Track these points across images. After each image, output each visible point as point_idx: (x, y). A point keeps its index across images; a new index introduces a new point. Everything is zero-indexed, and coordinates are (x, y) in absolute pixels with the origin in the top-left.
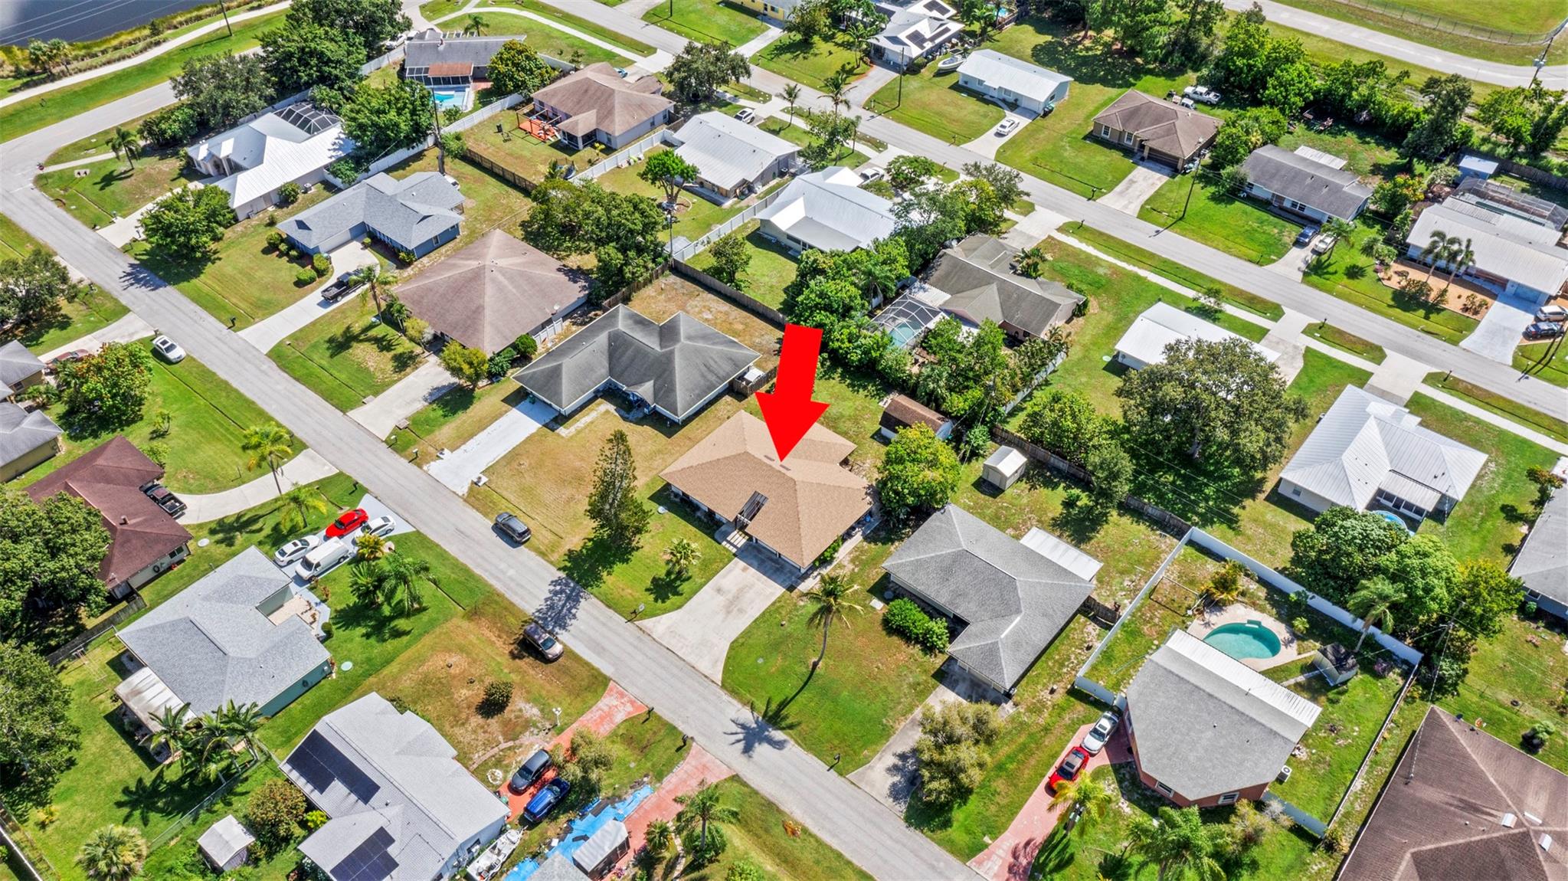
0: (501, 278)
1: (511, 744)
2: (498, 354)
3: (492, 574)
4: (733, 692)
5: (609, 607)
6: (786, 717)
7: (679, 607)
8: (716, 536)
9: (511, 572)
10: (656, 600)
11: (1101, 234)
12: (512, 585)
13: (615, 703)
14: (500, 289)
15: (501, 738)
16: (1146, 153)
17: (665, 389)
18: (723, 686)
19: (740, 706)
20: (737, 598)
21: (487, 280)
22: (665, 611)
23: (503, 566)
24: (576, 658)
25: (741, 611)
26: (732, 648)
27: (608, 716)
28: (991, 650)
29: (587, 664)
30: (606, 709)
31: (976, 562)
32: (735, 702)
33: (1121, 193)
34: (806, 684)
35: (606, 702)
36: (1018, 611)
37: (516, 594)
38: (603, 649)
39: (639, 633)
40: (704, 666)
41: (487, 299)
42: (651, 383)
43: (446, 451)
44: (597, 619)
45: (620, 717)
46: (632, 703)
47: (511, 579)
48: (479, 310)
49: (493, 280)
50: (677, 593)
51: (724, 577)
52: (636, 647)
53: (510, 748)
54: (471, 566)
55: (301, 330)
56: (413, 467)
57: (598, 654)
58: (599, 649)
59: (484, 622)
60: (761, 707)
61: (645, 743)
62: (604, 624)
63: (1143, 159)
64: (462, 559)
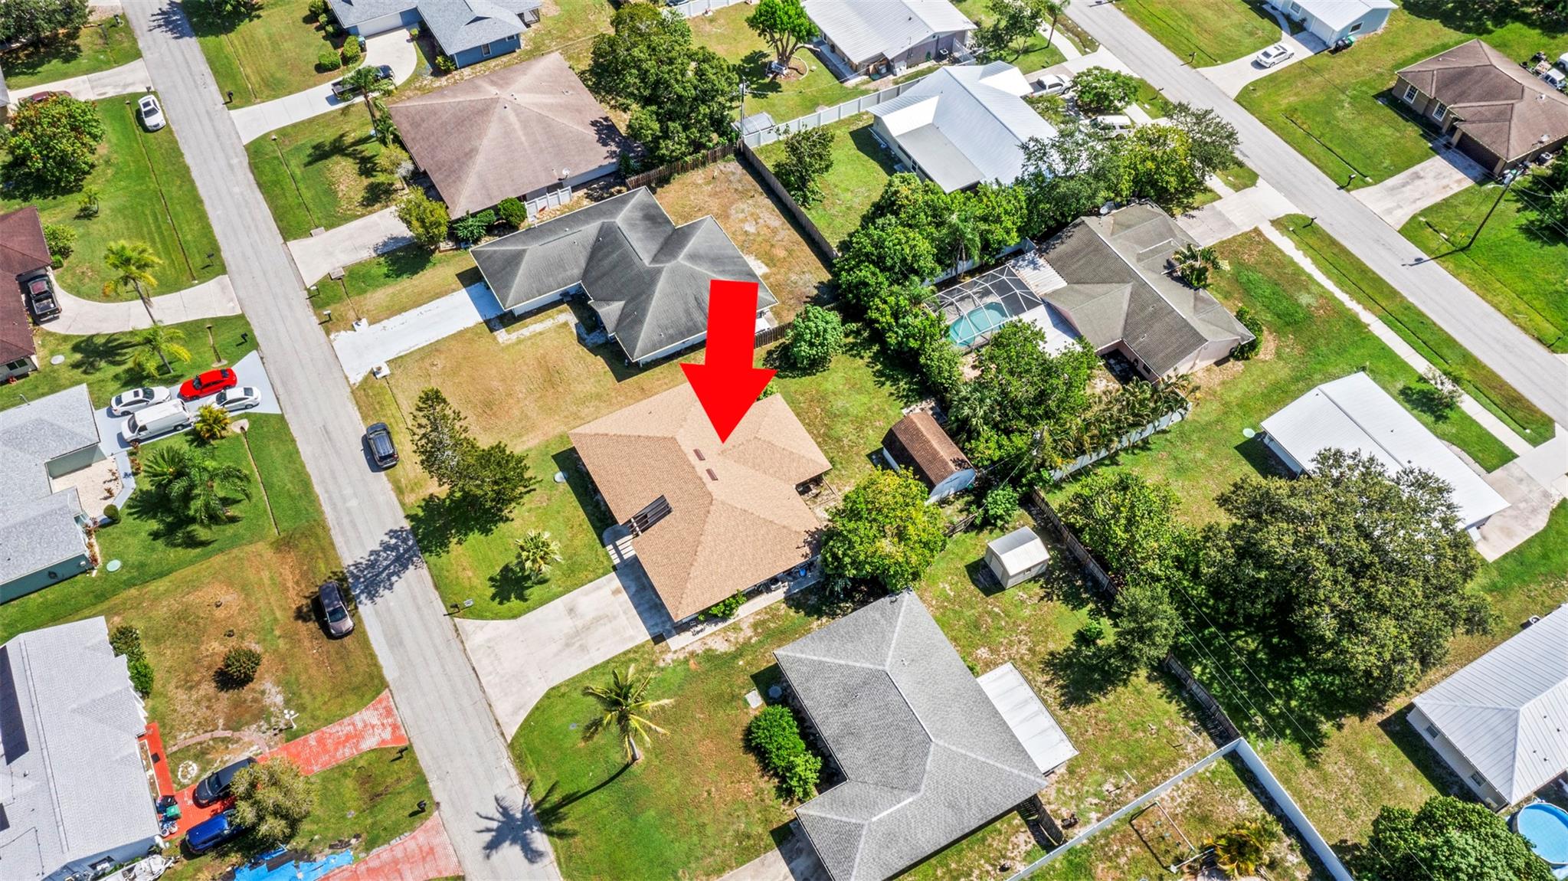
0: (512, 118)
1: (228, 734)
2: (474, 215)
3: (330, 498)
4: (519, 760)
5: (437, 587)
6: (559, 820)
7: (514, 617)
8: (605, 535)
9: (353, 503)
10: (493, 598)
11: (1334, 243)
12: (346, 520)
13: (375, 721)
14: (508, 133)
15: (221, 722)
16: (1455, 139)
17: (632, 318)
18: (511, 746)
19: (516, 780)
20: (587, 628)
21: (495, 118)
22: (497, 616)
23: (348, 491)
24: (365, 644)
25: (583, 648)
26: (547, 696)
27: (357, 736)
28: (849, 833)
29: (373, 656)
30: (360, 725)
31: (893, 697)
32: (513, 772)
33: (1393, 189)
34: (612, 779)
35: (368, 716)
36: (915, 789)
37: (343, 533)
38: (401, 643)
39: (452, 634)
40: (502, 710)
41: (485, 142)
42: (622, 303)
43: (364, 321)
44: (414, 598)
45: (370, 743)
46: (395, 727)
47: (349, 512)
48: (471, 154)
49: (502, 120)
50: (522, 598)
51: (586, 594)
52: (438, 653)
53: (224, 740)
54: (314, 480)
55: (294, 126)
56: (320, 331)
57: (391, 647)
58: (396, 641)
59: (291, 558)
60: (540, 791)
61: (381, 789)
62: (419, 609)
63: (1448, 146)
64: (310, 469)
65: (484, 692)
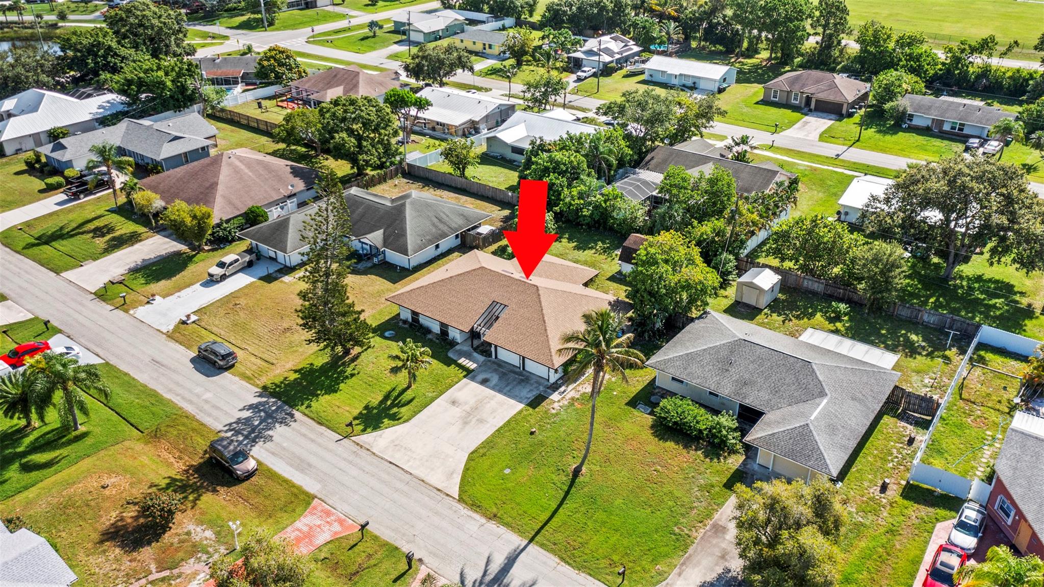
0: (238, 163)
1: (166, 573)
3: (183, 398)
4: (475, 506)
5: (321, 424)
7: (406, 421)
8: (450, 354)
9: (208, 396)
11: (791, 150)
13: (318, 522)
14: (236, 171)
15: (153, 567)
16: (813, 106)
17: (396, 240)
18: (461, 500)
19: (483, 520)
20: (476, 408)
21: (224, 163)
22: (390, 425)
23: (198, 390)
24: (273, 476)
26: (471, 459)
27: (308, 536)
28: (801, 434)
29: (286, 481)
32: (477, 516)
33: (799, 128)
34: (567, 493)
39: (355, 448)
42: (382, 231)
46: (341, 522)
48: (213, 186)
49: (230, 165)
52: (350, 462)
53: (163, 580)
54: (161, 390)
55: (35, 219)
56: (119, 313)
57: (302, 471)
58: (302, 465)
59: (164, 444)
61: (354, 568)
62: (313, 441)
63: (810, 110)
64: (152, 385)
65: (411, 474)
